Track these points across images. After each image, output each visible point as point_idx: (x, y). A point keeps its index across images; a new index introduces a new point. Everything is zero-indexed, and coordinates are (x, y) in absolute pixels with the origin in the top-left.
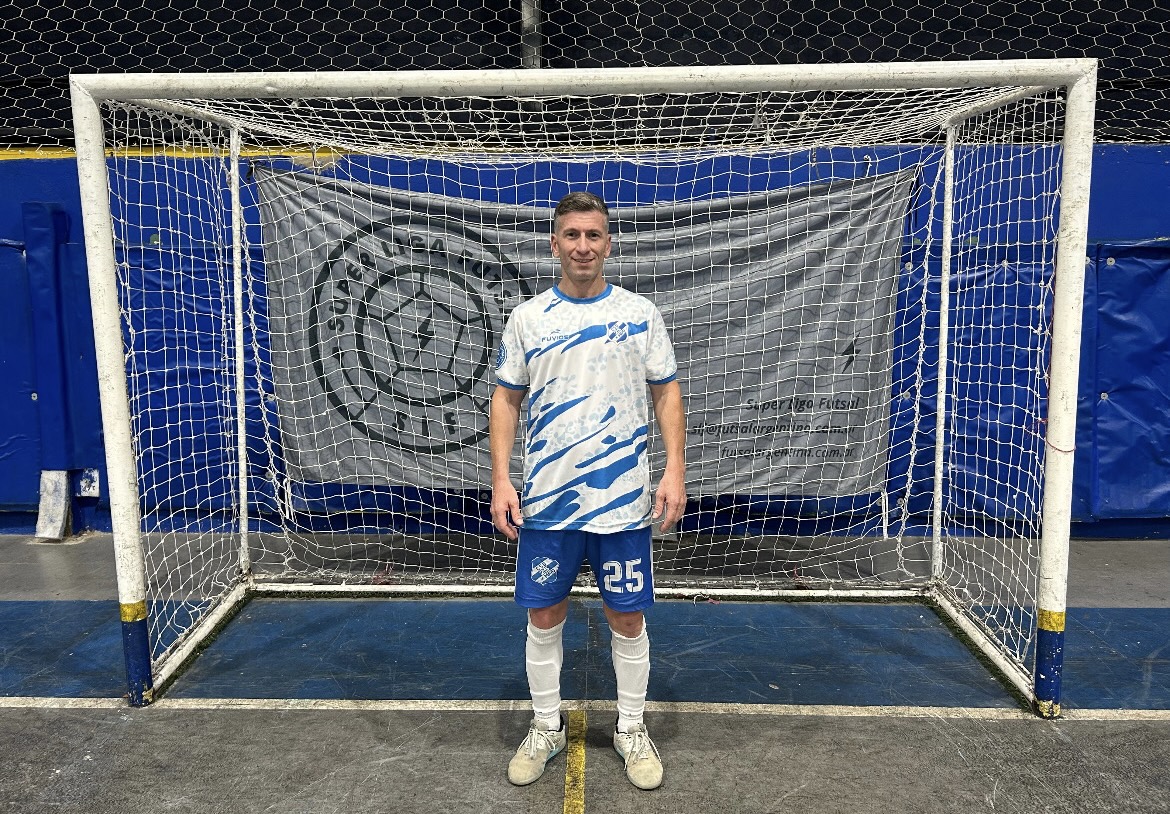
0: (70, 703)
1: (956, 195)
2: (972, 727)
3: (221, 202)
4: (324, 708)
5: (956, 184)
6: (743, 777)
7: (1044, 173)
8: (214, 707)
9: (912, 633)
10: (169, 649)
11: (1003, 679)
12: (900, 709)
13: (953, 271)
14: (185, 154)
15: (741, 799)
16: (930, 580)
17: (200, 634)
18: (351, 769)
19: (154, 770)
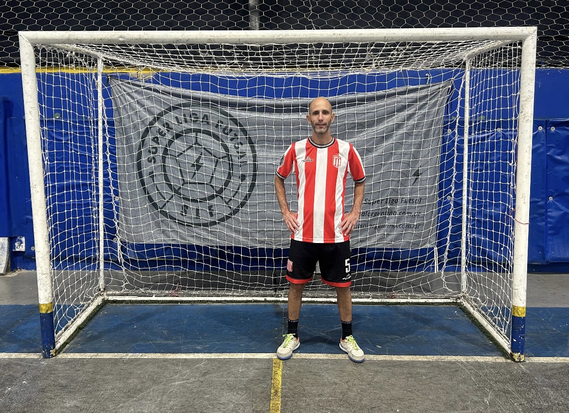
0: (14, 355)
1: (471, 94)
2: (479, 365)
3: (92, 96)
4: (147, 357)
5: (471, 89)
6: (363, 390)
7: (513, 84)
8: (89, 357)
9: (450, 320)
10: (63, 329)
11: (496, 343)
12: (443, 357)
13: (470, 133)
14: (75, 71)
15: (361, 400)
16: (460, 294)
17: (79, 321)
18: (161, 386)
19: (59, 388)
